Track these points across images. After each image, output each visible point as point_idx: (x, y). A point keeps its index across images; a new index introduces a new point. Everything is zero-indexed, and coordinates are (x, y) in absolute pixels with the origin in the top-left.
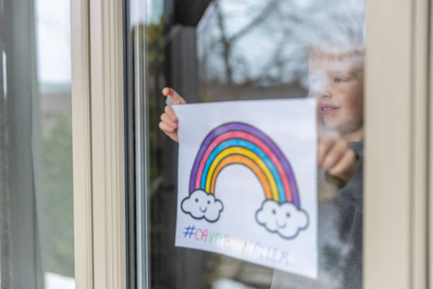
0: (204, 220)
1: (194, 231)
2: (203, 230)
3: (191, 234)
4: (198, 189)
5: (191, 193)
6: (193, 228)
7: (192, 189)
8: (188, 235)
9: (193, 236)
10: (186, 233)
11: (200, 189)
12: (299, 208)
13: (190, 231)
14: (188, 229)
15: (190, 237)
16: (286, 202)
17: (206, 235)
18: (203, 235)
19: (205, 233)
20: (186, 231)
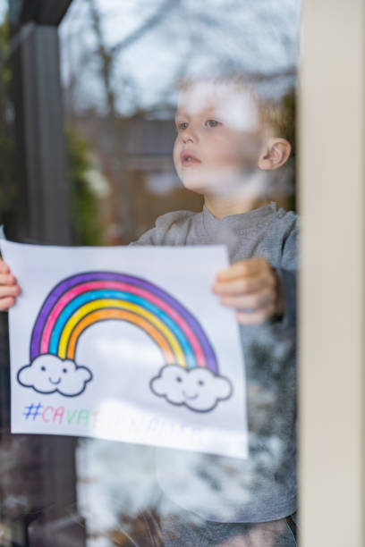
0: (57, 394)
1: (41, 410)
2: (55, 408)
3: (36, 414)
4: (44, 354)
5: (32, 359)
6: (38, 407)
7: (35, 354)
8: (31, 417)
9: (38, 417)
10: (28, 414)
11: (49, 353)
12: (216, 374)
13: (33, 411)
14: (31, 408)
15: (34, 418)
16: (197, 367)
17: (62, 415)
18: (56, 414)
19: (60, 412)
20: (27, 411)
